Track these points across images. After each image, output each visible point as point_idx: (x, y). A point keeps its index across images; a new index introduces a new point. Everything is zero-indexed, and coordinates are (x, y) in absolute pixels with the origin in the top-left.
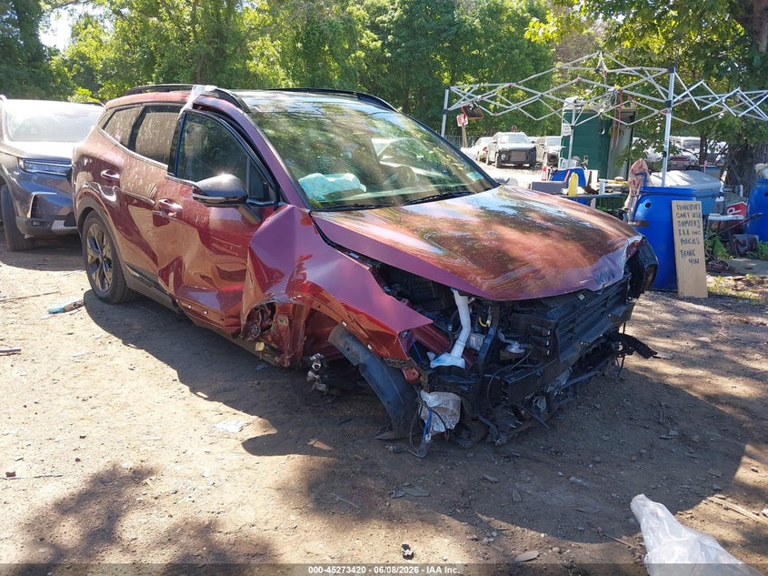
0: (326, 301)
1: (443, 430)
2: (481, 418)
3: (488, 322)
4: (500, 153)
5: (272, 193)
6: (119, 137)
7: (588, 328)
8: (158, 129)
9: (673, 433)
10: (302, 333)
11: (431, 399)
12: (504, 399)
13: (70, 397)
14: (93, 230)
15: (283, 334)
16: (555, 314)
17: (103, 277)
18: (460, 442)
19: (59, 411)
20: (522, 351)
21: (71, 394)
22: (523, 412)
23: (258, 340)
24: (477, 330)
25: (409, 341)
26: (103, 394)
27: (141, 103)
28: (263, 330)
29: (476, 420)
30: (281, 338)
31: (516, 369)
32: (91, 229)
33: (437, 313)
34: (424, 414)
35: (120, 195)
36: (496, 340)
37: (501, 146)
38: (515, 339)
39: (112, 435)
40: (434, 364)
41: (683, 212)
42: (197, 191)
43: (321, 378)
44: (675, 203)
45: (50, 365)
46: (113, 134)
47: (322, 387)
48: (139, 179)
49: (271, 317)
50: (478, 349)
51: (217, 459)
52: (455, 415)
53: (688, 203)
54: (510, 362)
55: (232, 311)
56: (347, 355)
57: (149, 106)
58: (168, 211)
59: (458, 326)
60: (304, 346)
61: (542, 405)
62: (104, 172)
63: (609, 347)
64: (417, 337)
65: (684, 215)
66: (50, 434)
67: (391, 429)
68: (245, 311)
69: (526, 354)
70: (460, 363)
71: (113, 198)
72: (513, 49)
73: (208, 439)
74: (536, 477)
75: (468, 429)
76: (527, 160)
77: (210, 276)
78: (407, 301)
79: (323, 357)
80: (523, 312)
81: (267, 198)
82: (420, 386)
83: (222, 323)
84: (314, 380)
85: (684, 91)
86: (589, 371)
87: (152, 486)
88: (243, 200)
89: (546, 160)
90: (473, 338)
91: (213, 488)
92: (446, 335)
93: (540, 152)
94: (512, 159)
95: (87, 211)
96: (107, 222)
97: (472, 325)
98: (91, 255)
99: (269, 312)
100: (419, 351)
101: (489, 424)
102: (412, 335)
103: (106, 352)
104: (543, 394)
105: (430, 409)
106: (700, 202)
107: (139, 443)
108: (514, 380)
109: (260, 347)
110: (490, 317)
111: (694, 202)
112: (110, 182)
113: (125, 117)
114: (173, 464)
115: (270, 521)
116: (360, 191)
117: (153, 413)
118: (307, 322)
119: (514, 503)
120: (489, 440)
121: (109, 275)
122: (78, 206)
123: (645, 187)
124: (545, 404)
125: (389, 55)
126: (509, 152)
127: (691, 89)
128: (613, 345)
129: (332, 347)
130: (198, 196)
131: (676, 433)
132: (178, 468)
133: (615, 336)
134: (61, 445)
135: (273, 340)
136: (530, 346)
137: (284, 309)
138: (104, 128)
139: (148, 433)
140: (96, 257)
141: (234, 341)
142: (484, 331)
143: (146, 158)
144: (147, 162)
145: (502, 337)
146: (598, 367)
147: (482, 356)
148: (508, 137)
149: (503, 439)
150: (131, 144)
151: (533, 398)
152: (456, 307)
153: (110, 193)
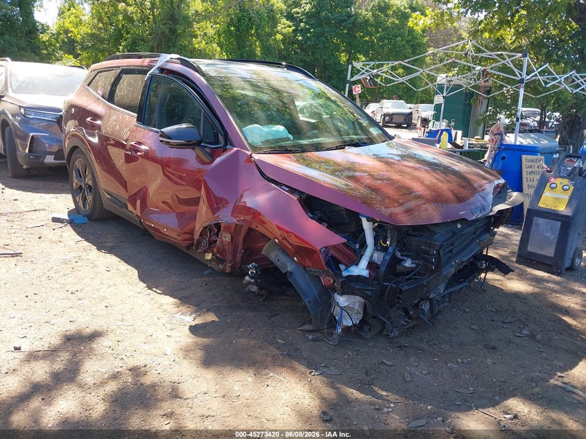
0: (263, 222)
1: (350, 324)
2: (380, 317)
3: (388, 243)
4: (385, 115)
5: (221, 138)
6: (101, 93)
7: (462, 250)
8: (131, 88)
9: (525, 332)
10: (240, 247)
11: (342, 300)
12: (398, 302)
13: (61, 290)
14: (78, 164)
15: (226, 247)
16: (440, 238)
17: (85, 199)
18: (363, 334)
19: (53, 300)
20: (414, 265)
21: (62, 288)
22: (411, 313)
23: (206, 251)
24: (379, 248)
25: (327, 255)
26: (87, 289)
27: (119, 67)
28: (210, 245)
29: (374, 317)
30: (224, 250)
31: (408, 279)
32: (76, 162)
33: (347, 234)
34: (336, 311)
35: (101, 137)
36: (394, 257)
37: (385, 111)
38: (408, 256)
39: (95, 320)
40: (345, 274)
41: (530, 164)
42: (163, 135)
43: (256, 282)
44: (524, 157)
45: (45, 265)
46: (96, 89)
47: (254, 289)
48: (116, 125)
49: (217, 234)
50: (379, 263)
51: (177, 342)
52: (359, 313)
53: (534, 157)
54: (403, 274)
55: (186, 230)
56: (278, 264)
57: (125, 69)
58: (137, 151)
59: (364, 245)
60: (242, 257)
61: (426, 307)
62: (89, 119)
63: (476, 265)
64: (332, 252)
65: (531, 167)
66: (47, 318)
67: (310, 322)
68: (198, 229)
69: (416, 268)
70: (365, 273)
71: (95, 140)
72: (397, 37)
73: (168, 326)
74: (422, 363)
75: (368, 324)
76: (405, 122)
77: (170, 201)
78: (326, 224)
79: (257, 265)
80: (414, 236)
81: (217, 142)
82: (334, 290)
83: (178, 238)
84: (250, 283)
85: (534, 71)
86: (461, 283)
87: (127, 360)
88: (198, 144)
89: (419, 123)
90: (376, 255)
91: (174, 364)
92: (355, 251)
93: (415, 116)
94: (394, 120)
95: (74, 148)
96: (91, 158)
97: (375, 244)
98: (76, 182)
99: (216, 231)
100: (333, 263)
101: (386, 321)
102: (328, 251)
103: (88, 257)
104: (428, 299)
105: (342, 309)
106: (543, 157)
107: (115, 327)
108: (406, 288)
109: (209, 256)
110: (389, 239)
111: (539, 157)
112: (93, 127)
113: (106, 78)
114: (142, 344)
115: (219, 390)
116: (289, 139)
117: (125, 305)
118: (244, 239)
119: (406, 382)
120: (385, 333)
121: (90, 198)
122: (67, 145)
123: (502, 145)
124: (429, 307)
125: (300, 38)
126: (391, 115)
127: (539, 70)
128: (479, 264)
129: (266, 258)
130: (164, 139)
131: (528, 333)
132: (147, 347)
133: (480, 257)
134: (55, 328)
135: (218, 251)
136: (421, 262)
137: (228, 228)
138: (89, 85)
139: (123, 320)
140: (79, 184)
141: (188, 252)
142: (385, 250)
143: (122, 109)
144: (123, 112)
145: (398, 254)
146: (468, 280)
147: (383, 269)
148: (391, 104)
149: (396, 333)
150: (110, 97)
151: (419, 302)
152: (363, 230)
153: (93, 135)
